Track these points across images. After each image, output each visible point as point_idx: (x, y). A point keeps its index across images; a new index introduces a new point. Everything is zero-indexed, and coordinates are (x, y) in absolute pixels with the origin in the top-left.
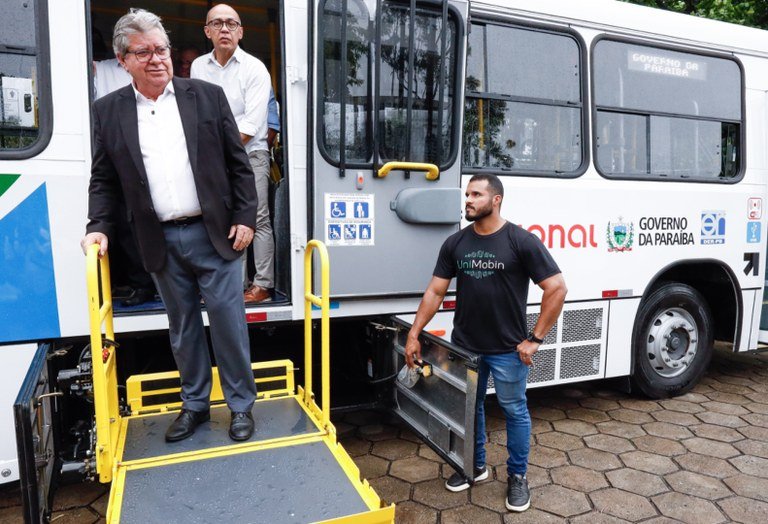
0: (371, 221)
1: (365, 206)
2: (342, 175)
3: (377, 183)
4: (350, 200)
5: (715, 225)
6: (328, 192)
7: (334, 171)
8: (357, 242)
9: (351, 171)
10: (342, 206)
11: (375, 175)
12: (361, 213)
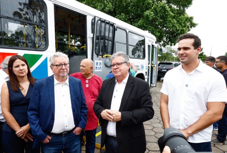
0: (101, 66)
1: (101, 63)
2: (98, 57)
3: (102, 58)
4: (99, 62)
5: (142, 67)
6: (96, 60)
7: (96, 56)
8: (99, 70)
9: (99, 56)
10: (97, 63)
11: (102, 57)
12: (100, 65)
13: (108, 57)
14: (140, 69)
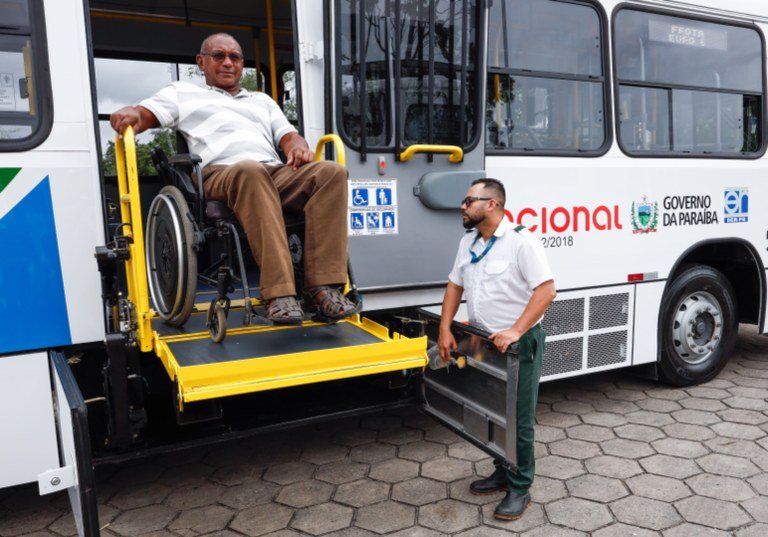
0: (394, 208)
1: (388, 193)
2: (363, 160)
3: (400, 167)
4: (372, 186)
5: (738, 203)
6: (351, 178)
7: (354, 155)
8: (381, 231)
9: (370, 157)
10: (364, 193)
11: (397, 159)
12: (384, 200)
13: (435, 156)
14: (721, 216)
